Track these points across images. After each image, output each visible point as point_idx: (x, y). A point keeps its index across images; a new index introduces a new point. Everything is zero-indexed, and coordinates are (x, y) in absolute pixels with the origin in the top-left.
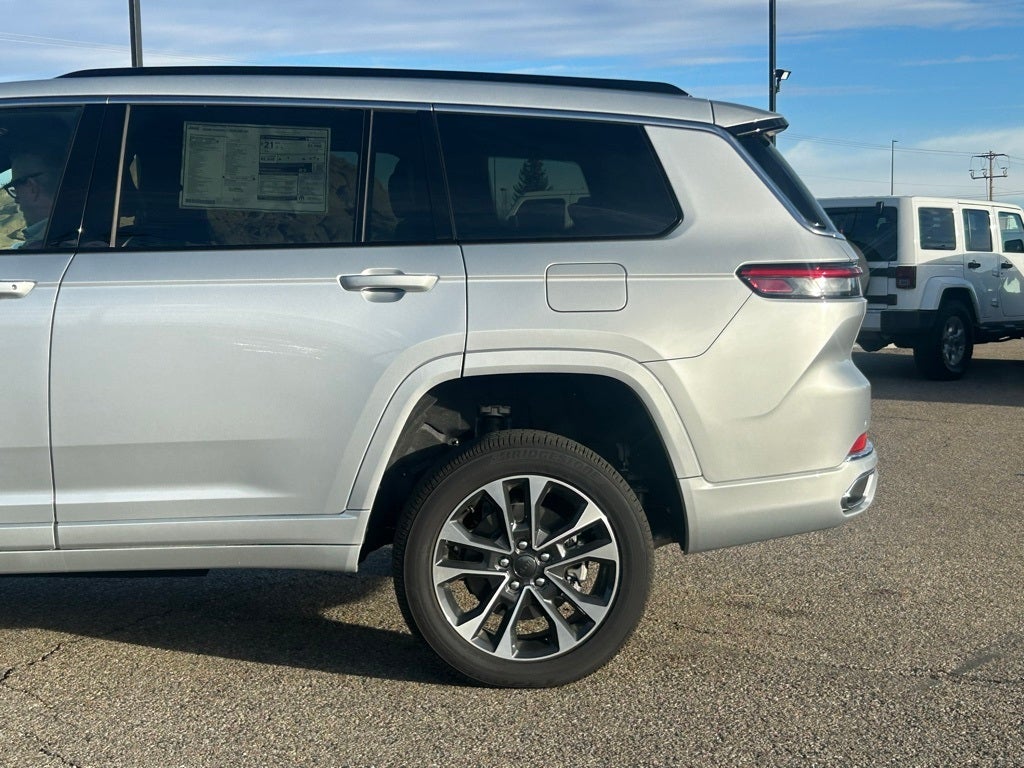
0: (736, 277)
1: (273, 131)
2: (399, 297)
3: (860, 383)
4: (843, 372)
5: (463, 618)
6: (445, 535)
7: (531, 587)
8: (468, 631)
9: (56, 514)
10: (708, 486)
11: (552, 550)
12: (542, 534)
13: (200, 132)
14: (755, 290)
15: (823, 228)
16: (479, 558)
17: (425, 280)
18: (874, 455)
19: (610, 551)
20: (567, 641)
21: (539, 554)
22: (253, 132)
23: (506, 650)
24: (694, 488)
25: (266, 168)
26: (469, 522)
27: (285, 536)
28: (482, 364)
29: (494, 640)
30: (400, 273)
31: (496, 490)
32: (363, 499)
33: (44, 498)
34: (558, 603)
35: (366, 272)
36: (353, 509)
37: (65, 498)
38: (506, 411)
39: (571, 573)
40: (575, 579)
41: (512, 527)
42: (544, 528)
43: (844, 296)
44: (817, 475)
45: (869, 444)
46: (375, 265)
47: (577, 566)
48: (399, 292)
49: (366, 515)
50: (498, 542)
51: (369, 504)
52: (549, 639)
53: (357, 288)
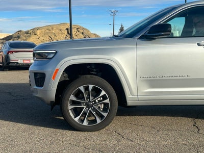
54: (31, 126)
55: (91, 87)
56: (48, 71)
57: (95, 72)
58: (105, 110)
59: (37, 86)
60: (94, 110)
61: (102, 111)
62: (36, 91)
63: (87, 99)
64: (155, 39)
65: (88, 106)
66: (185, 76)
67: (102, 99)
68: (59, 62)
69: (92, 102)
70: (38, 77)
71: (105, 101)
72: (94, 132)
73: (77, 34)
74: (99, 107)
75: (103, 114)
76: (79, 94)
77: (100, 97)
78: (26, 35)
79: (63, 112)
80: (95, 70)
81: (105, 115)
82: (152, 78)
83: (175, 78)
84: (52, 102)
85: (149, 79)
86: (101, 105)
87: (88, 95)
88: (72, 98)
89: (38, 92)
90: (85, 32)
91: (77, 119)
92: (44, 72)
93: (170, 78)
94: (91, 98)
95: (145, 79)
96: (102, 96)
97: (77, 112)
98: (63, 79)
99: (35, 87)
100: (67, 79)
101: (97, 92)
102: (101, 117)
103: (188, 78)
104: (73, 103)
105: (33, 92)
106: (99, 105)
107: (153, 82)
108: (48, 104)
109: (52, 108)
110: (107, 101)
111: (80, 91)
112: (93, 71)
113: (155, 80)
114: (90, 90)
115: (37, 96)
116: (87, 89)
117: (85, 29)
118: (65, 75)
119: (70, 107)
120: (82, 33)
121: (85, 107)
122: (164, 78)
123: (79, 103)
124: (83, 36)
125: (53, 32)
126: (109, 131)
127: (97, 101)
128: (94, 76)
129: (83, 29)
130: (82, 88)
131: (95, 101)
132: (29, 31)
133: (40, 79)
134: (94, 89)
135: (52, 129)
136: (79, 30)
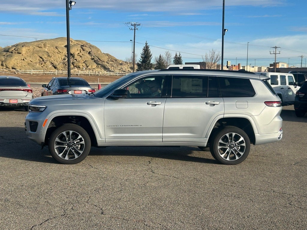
0: (264, 103)
1: (194, 79)
2: (214, 106)
3: (281, 119)
4: (279, 118)
5: (222, 154)
6: (219, 142)
7: (232, 150)
8: (222, 156)
9: (162, 137)
10: (259, 135)
11: (235, 144)
12: (234, 142)
13: (183, 80)
14: (267, 105)
15: (276, 95)
16: (224, 145)
17: (218, 103)
18: (282, 131)
19: (244, 144)
20: (237, 158)
21: (233, 145)
22: (191, 80)
23: (228, 159)
24: (257, 135)
25: (193, 85)
26: (223, 140)
27: (196, 141)
28: (226, 116)
29: (226, 158)
30: (214, 102)
31: (227, 135)
32: (208, 136)
33: (161, 135)
34: (235, 152)
35: (209, 102)
36: (206, 137)
37: (164, 135)
38: (226, 123)
39: (238, 148)
40: (238, 149)
41: (229, 141)
42: (234, 141)
43: (279, 106)
44: (273, 134)
45: (282, 129)
46: (210, 101)
47: (239, 147)
48: (214, 105)
49: (208, 138)
50: (227, 143)
51: (209, 137)
52: (235, 158)
53: (208, 104)
54: (26, 161)
55: (71, 132)
56: (40, 120)
57: (75, 121)
58: (81, 149)
59: (31, 131)
60: (73, 149)
61: (79, 150)
62: (30, 134)
63: (68, 140)
64: (118, 99)
65: (69, 146)
66: (138, 126)
67: (79, 141)
68: (48, 114)
69: (72, 143)
70: (32, 125)
71: (81, 143)
72: (72, 165)
73: (81, 54)
74: (77, 147)
75: (80, 151)
76: (62, 137)
77: (78, 140)
78: (5, 53)
79: (51, 152)
80: (75, 120)
81: (81, 152)
82: (115, 127)
83: (132, 127)
84: (42, 143)
85: (113, 127)
86: (79, 145)
87: (69, 138)
88: (57, 140)
89: (32, 135)
90: (94, 51)
91: (60, 155)
92: (37, 121)
93: (128, 127)
94: (71, 140)
95: (110, 127)
96: (79, 139)
97: (60, 150)
98: (51, 126)
99: (30, 132)
100: (55, 126)
101: (75, 136)
102: (78, 153)
103: (141, 127)
104: (58, 143)
105: (28, 135)
106: (77, 146)
107: (117, 130)
108: (39, 144)
109: (43, 148)
110: (83, 142)
111: (63, 135)
112: (73, 121)
113: (117, 128)
114: (70, 135)
115: (30, 138)
116: (68, 133)
117: (93, 47)
118: (53, 123)
119: (56, 147)
120: (89, 53)
121: (66, 147)
122: (124, 127)
123: (62, 144)
124: (89, 57)
125: (46, 50)
126: (84, 164)
127: (75, 142)
128: (74, 124)
129: (91, 46)
130: (64, 133)
131: (74, 142)
132: (9, 48)
133: (34, 126)
134: (73, 134)
135: (42, 163)
136: (84, 48)
